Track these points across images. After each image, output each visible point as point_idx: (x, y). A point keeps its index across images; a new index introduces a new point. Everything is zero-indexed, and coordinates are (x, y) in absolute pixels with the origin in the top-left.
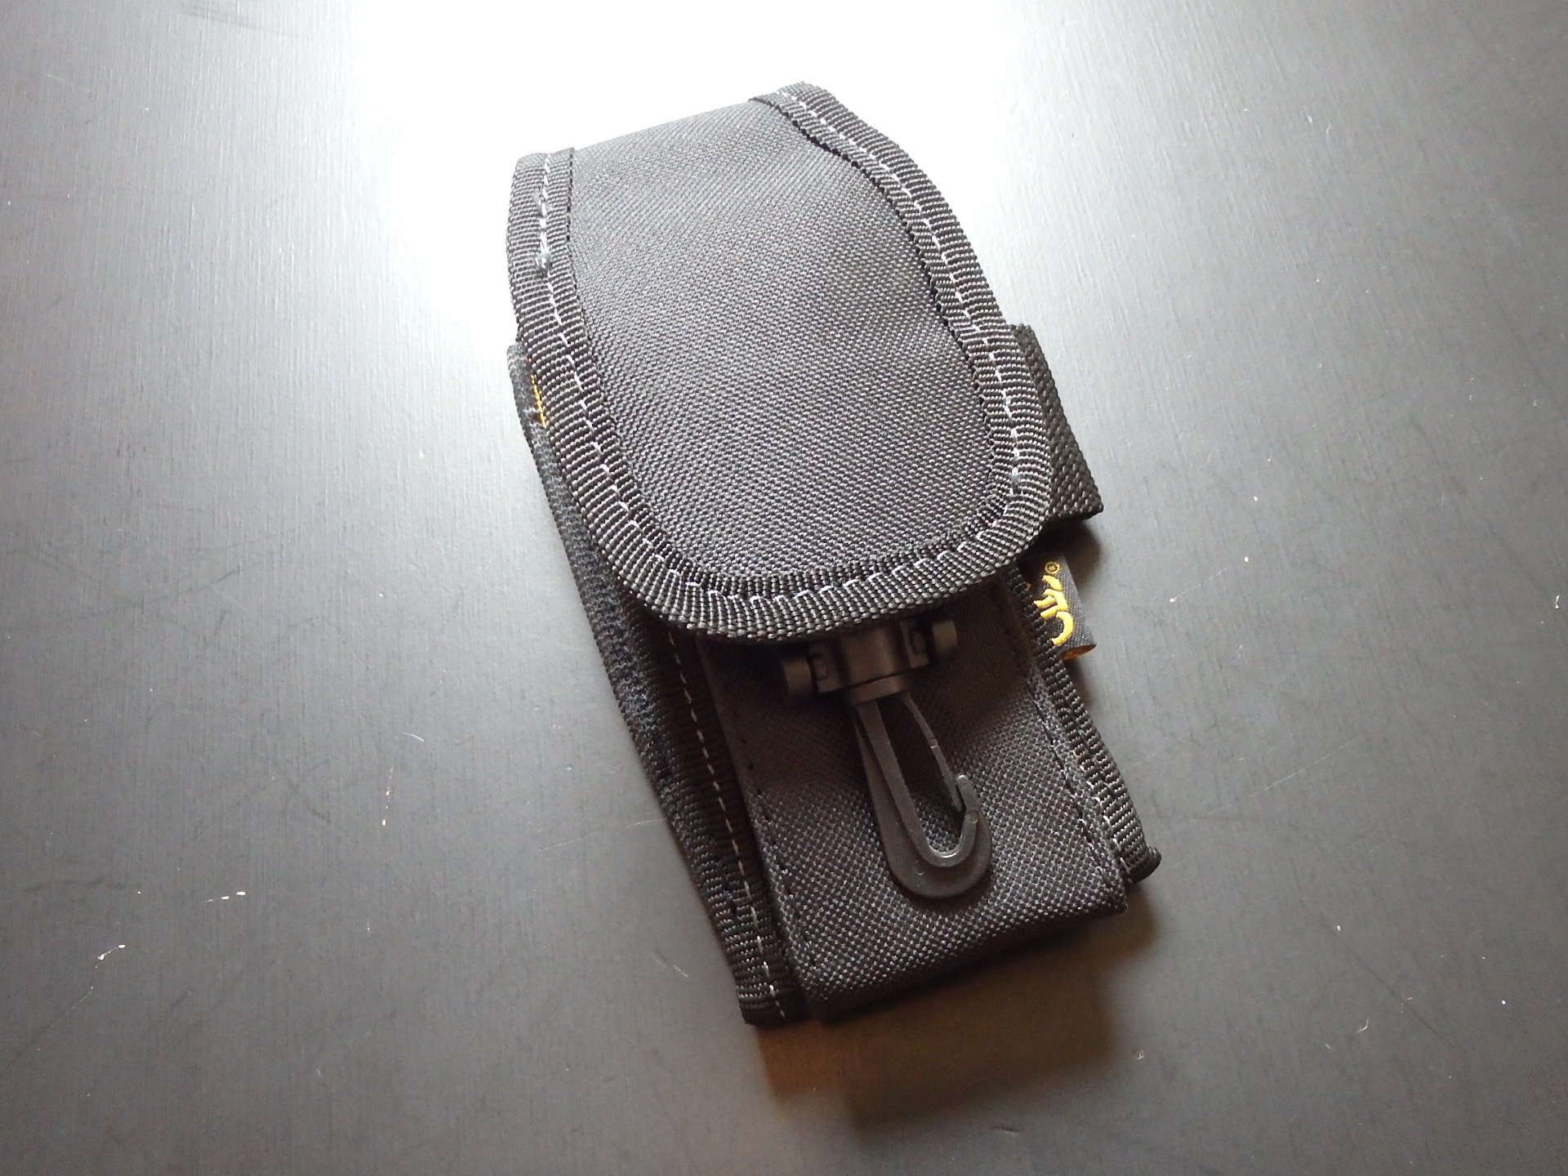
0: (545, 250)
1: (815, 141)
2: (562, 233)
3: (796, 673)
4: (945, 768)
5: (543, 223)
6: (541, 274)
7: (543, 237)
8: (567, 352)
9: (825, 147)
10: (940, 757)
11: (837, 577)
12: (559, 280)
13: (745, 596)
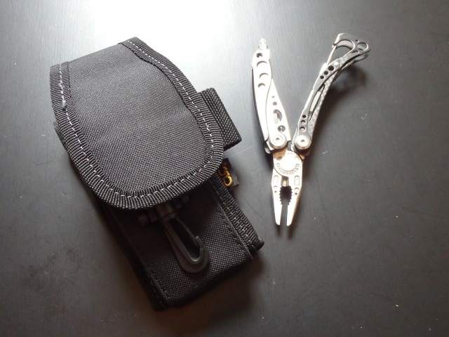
0: (64, 101)
1: (142, 59)
2: (68, 94)
3: (143, 219)
4: (192, 236)
5: (62, 92)
6: (64, 110)
7: (63, 97)
8: (75, 133)
9: (145, 61)
10: (190, 233)
11: (165, 186)
12: (70, 111)
13: (139, 196)
